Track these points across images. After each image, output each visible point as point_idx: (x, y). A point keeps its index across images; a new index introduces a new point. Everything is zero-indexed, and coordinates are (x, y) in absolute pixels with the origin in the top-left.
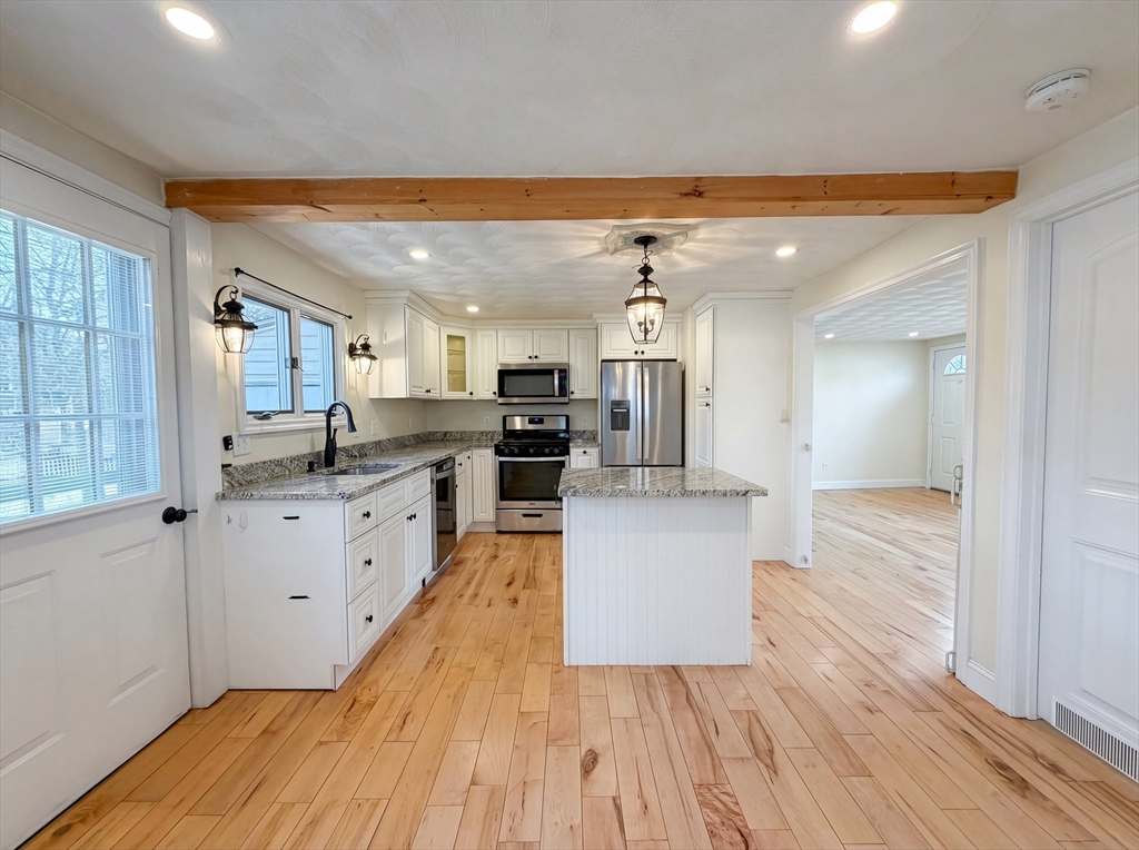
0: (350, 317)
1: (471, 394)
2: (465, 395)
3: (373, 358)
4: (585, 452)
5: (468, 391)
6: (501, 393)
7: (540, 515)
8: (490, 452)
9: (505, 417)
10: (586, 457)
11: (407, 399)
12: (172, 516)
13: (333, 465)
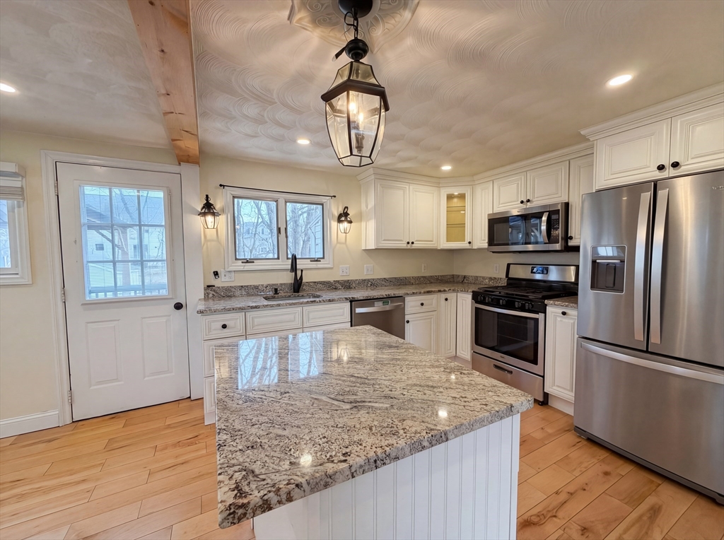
0: (335, 196)
1: (470, 243)
2: (464, 245)
3: (350, 222)
4: (564, 313)
5: (467, 241)
6: (491, 242)
7: (511, 372)
8: (469, 297)
9: (509, 265)
10: (565, 319)
11: (376, 249)
12: (178, 306)
13: (298, 292)
